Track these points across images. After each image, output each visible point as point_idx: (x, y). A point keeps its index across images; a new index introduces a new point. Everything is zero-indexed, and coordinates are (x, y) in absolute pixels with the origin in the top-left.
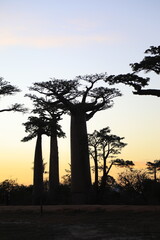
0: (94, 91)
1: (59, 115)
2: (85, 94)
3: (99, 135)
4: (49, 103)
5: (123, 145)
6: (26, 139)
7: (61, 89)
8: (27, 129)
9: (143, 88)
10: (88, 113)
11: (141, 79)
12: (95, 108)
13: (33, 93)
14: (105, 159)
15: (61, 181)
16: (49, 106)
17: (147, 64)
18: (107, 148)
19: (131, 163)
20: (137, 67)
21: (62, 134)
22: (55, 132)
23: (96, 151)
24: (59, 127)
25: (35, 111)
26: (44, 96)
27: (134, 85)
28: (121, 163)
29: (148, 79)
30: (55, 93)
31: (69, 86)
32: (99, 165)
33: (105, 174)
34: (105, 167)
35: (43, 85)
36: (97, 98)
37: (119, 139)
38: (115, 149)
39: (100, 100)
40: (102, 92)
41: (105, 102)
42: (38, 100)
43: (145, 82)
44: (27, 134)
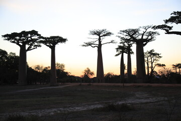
0: (147, 33)
1: (131, 44)
2: (143, 35)
3: (149, 53)
4: (127, 39)
5: (160, 57)
6: (117, 55)
7: (132, 33)
8: (117, 51)
9: (169, 31)
10: (144, 43)
11: (169, 27)
12: (147, 41)
13: (120, 35)
14: (152, 63)
15: (133, 73)
16: (127, 41)
17: (172, 20)
18: (153, 59)
19: (164, 65)
20: (167, 21)
21: (133, 53)
22: (129, 52)
23: (148, 60)
24: (131, 50)
25: (121, 43)
26: (124, 36)
27: (166, 30)
28: (159, 65)
29: (172, 27)
30: (129, 35)
31: (135, 31)
32: (149, 66)
33: (152, 70)
34: (152, 67)
35: (123, 31)
36: (148, 36)
37: (158, 54)
38: (157, 59)
39: (150, 37)
40: (150, 34)
41: (152, 38)
42: (122, 38)
43: (170, 28)
44: (117, 53)
